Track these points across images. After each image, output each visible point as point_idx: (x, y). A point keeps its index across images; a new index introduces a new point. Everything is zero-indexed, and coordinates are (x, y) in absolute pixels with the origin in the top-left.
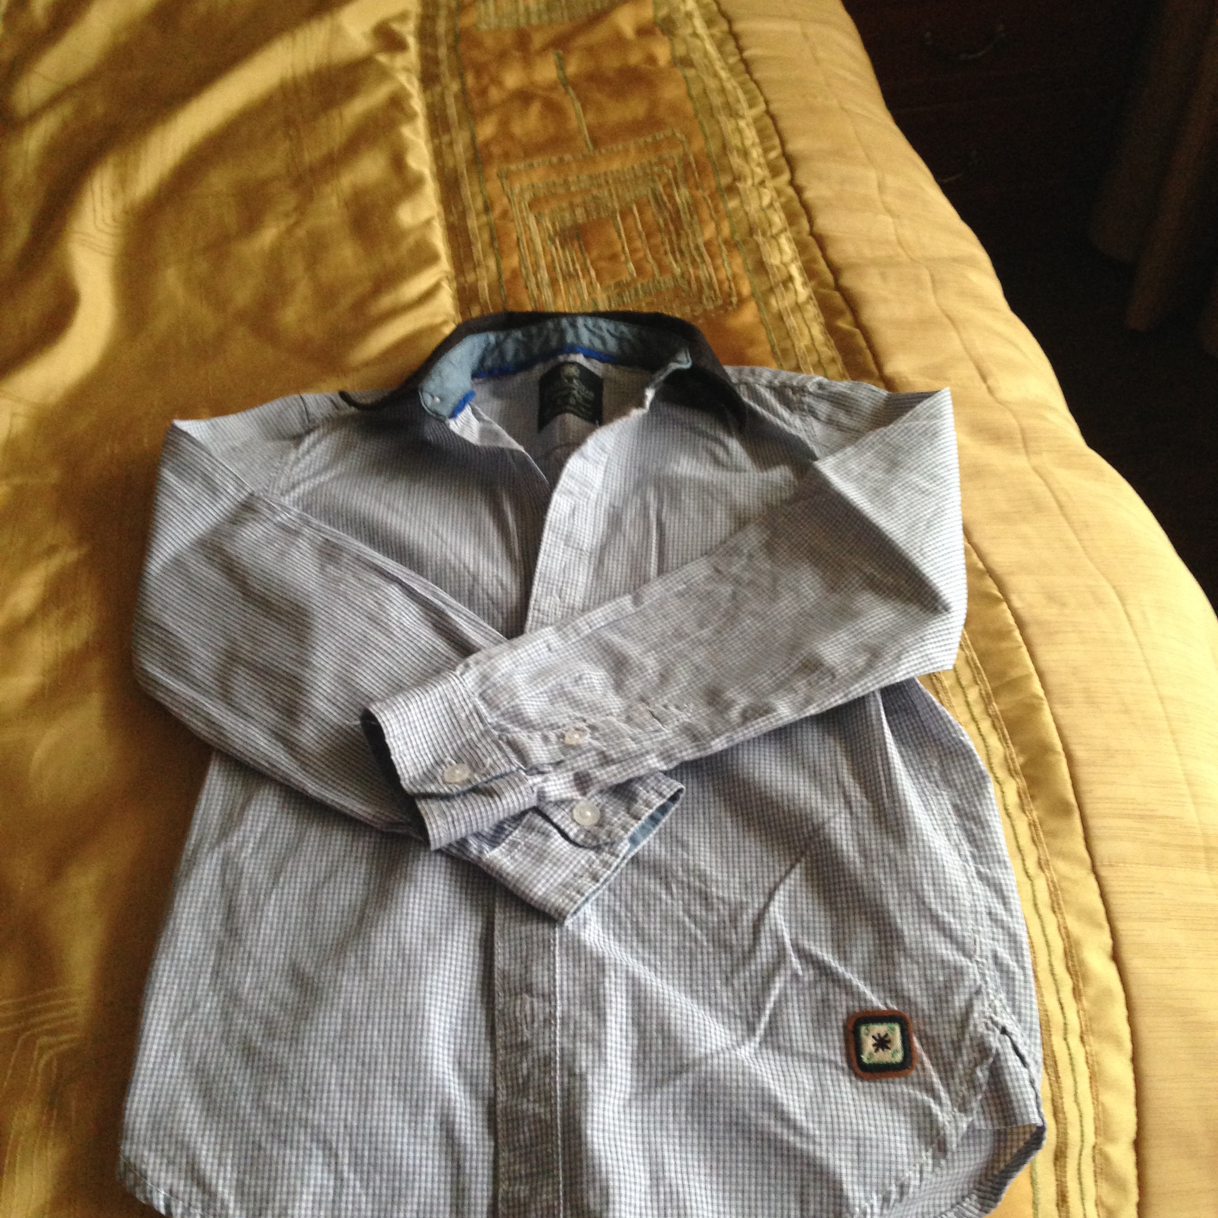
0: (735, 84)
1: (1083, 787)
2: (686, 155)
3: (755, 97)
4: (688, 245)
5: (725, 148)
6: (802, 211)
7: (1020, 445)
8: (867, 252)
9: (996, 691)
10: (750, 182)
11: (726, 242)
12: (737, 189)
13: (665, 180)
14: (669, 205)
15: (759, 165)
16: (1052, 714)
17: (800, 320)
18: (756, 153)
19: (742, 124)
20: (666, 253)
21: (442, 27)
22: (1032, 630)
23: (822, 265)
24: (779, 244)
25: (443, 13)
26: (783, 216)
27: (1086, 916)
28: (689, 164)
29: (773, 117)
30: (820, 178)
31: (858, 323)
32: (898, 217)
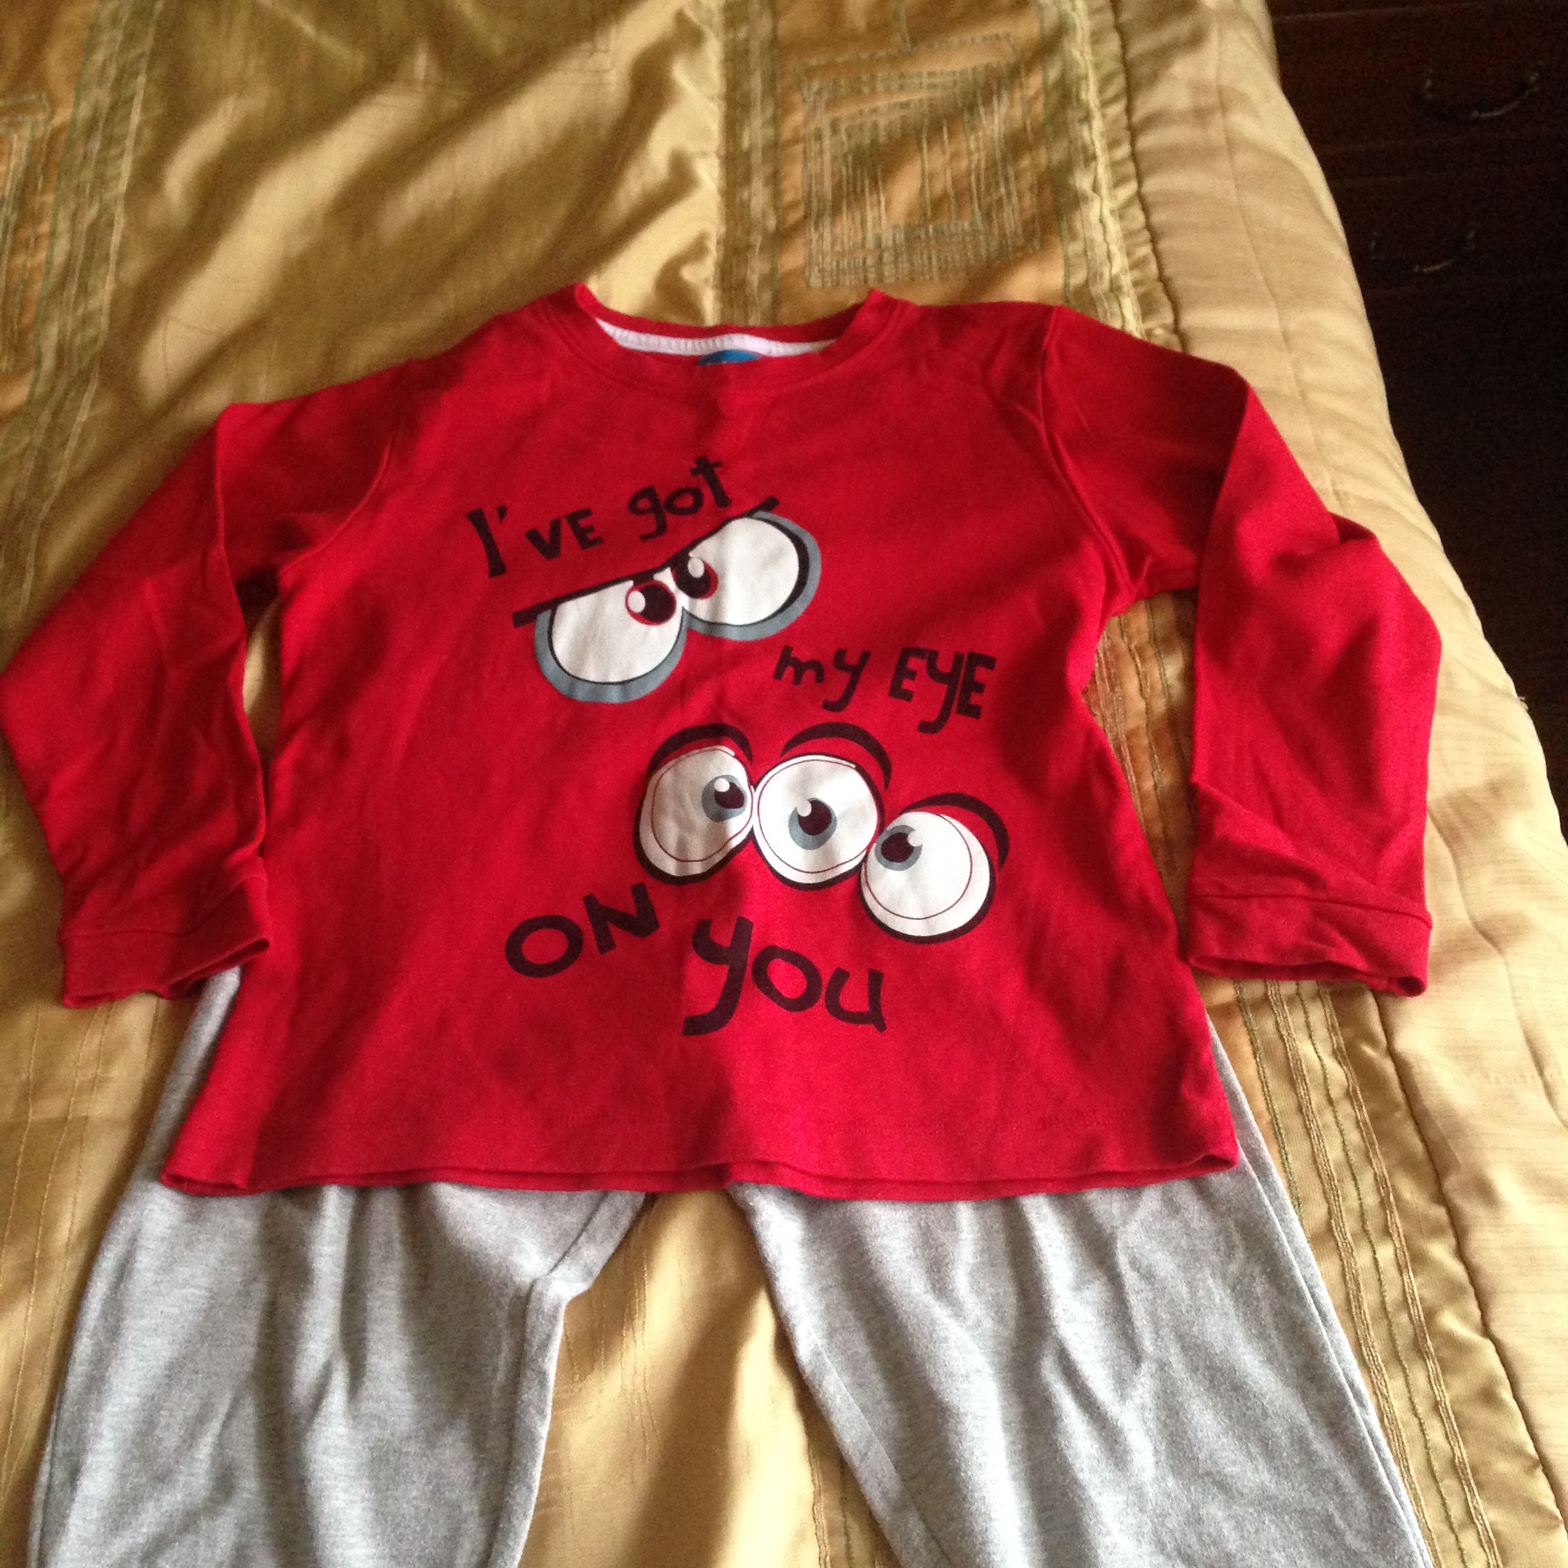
21: (755, 271)
25: (757, 241)
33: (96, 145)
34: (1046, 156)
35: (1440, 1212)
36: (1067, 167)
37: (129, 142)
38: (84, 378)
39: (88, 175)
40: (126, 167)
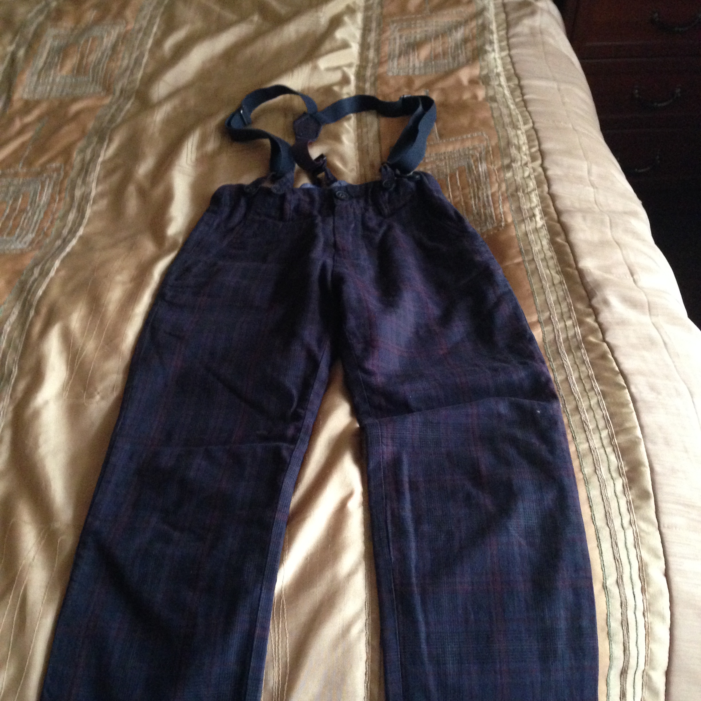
0: (518, 112)
1: (658, 486)
2: (488, 147)
3: (527, 120)
4: (483, 194)
5: (509, 144)
6: (545, 181)
7: (647, 311)
8: (577, 205)
9: (617, 433)
10: (519, 163)
11: (502, 195)
12: (512, 167)
13: (475, 158)
14: (475, 172)
15: (526, 154)
16: (646, 447)
17: (537, 237)
18: (525, 148)
19: (519, 132)
20: (471, 198)
21: (369, 72)
22: (640, 405)
23: (552, 210)
24: (530, 197)
25: (370, 65)
26: (535, 182)
27: (652, 551)
28: (489, 151)
29: (536, 131)
30: (557, 164)
31: (568, 241)
32: (597, 188)
33: (140, 35)
34: (477, 43)
35: (590, 310)
36: (484, 45)
37: (152, 36)
38: (129, 98)
39: (137, 43)
40: (150, 42)
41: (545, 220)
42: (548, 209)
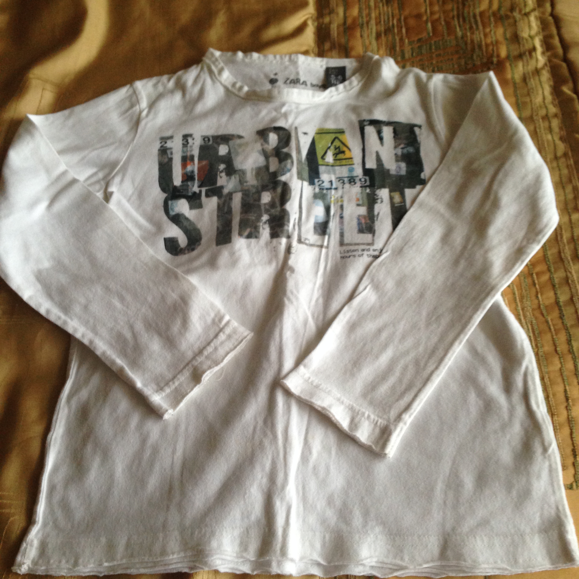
4: (469, 13)
11: (494, 14)
17: (538, 82)
20: (453, 17)
23: (556, 41)
24: (529, 22)
41: (548, 57)
42: (551, 41)
